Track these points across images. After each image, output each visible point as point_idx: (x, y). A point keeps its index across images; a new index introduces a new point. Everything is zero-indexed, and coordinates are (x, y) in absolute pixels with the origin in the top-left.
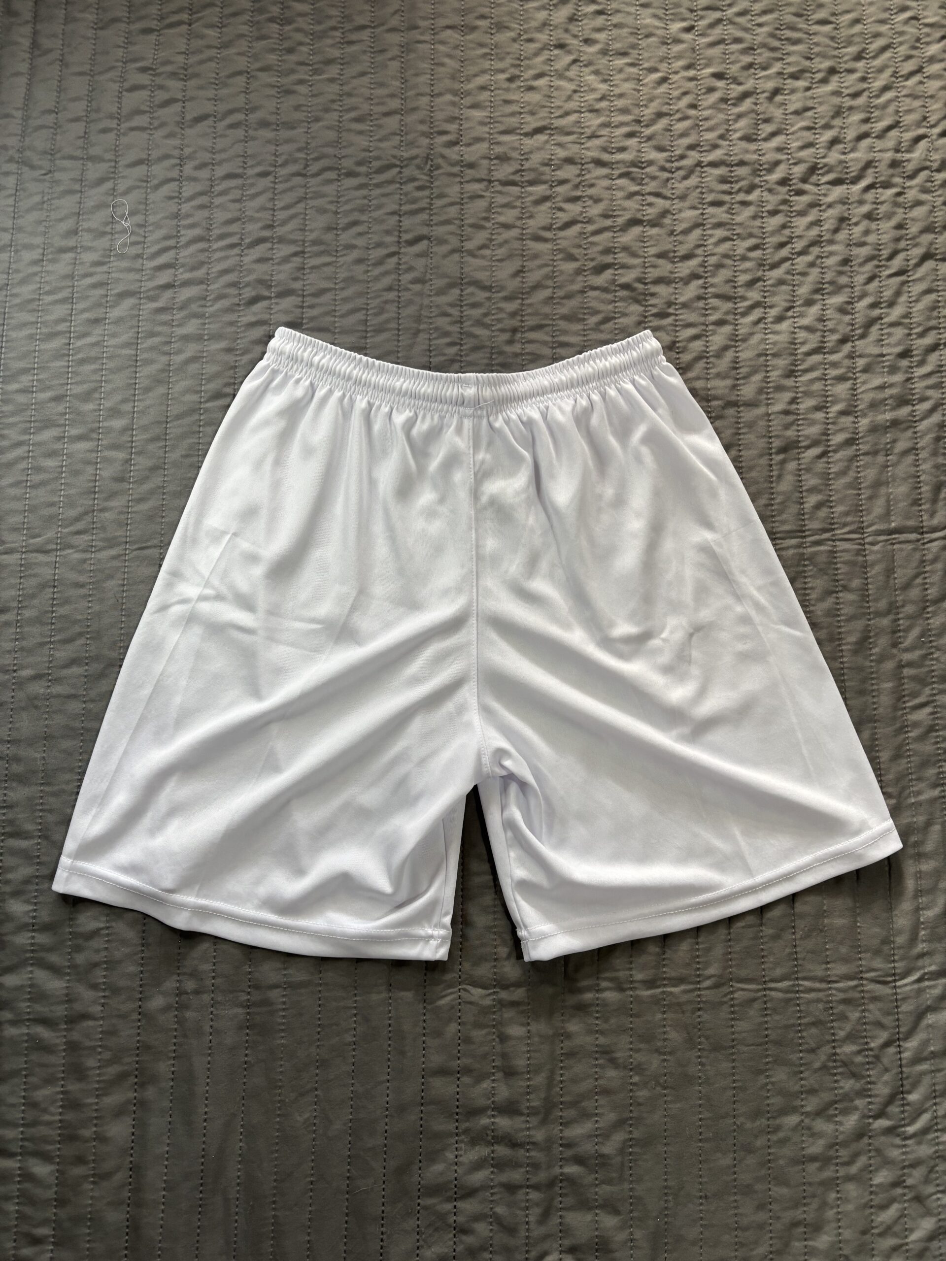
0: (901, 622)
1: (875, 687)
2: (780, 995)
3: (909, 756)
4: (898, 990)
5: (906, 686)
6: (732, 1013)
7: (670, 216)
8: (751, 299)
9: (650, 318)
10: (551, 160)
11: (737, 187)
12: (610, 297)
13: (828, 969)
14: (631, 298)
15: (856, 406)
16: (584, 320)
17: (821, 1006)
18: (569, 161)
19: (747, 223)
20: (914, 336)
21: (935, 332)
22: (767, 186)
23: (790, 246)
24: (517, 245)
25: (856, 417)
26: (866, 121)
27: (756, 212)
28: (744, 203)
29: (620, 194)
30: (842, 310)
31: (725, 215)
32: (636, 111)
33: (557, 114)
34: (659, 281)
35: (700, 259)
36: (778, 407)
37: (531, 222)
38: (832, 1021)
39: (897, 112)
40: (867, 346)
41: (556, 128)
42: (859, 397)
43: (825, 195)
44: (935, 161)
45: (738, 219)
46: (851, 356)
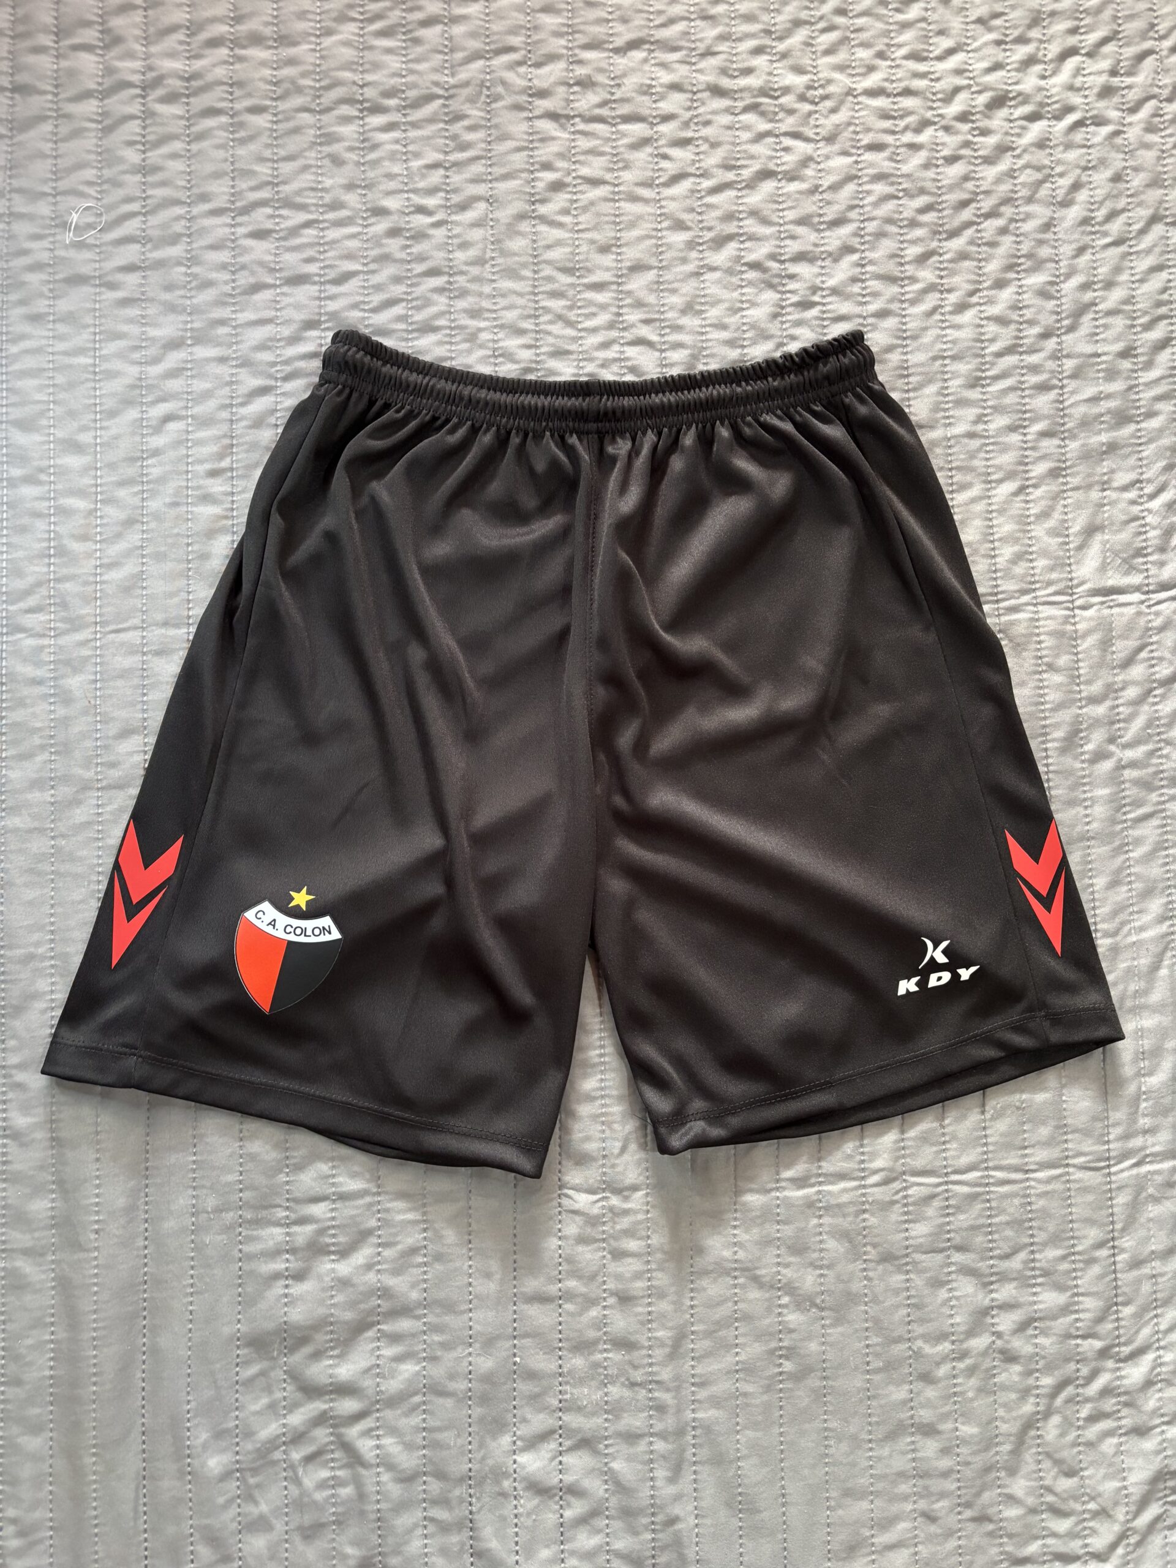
0: (1121, 709)
1: (1089, 795)
2: (965, 1189)
3: (1130, 883)
4: (1113, 1178)
5: (1127, 793)
6: (906, 1213)
7: (813, 166)
8: (924, 279)
9: (789, 310)
10: (650, 86)
11: (902, 124)
12: (735, 280)
13: (1026, 1155)
14: (764, 282)
15: (1063, 424)
16: (702, 312)
17: (1017, 1201)
18: (676, 87)
19: (917, 174)
20: (1139, 329)
21: (1165, 322)
22: (943, 123)
23: (974, 205)
24: (607, 208)
25: (1063, 439)
26: (1074, 31)
27: (929, 159)
28: (914, 147)
29: (746, 136)
30: (1044, 294)
31: (887, 163)
32: (765, 18)
33: (657, 23)
34: (800, 257)
35: (855, 225)
36: (959, 429)
37: (627, 176)
38: (1031, 1220)
39: (1115, 18)
40: (1077, 342)
41: (657, 41)
42: (1067, 412)
43: (1019, 135)
44: (1165, 86)
45: (905, 169)
46: (1055, 356)
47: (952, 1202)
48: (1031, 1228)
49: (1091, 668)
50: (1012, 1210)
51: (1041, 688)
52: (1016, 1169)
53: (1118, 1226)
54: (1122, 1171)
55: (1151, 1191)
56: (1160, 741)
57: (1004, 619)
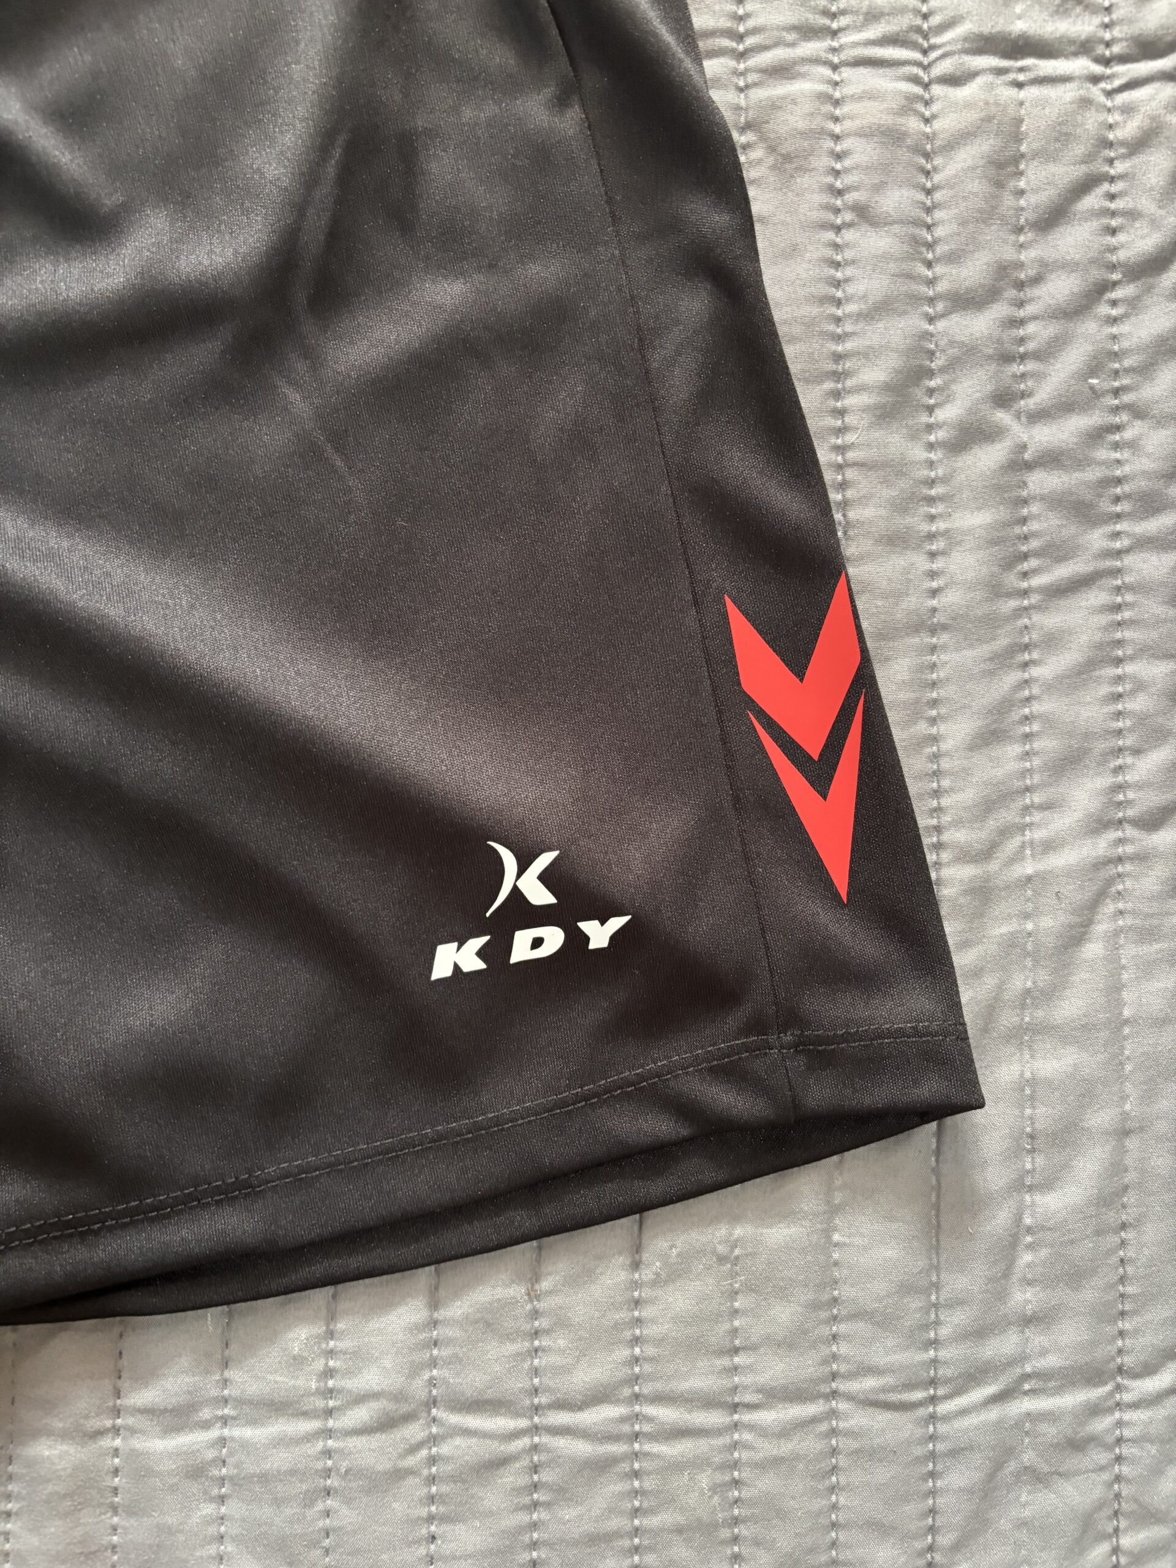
47: (546, 1476)
48: (735, 1539)
49: (963, 223)
50: (692, 1499)
51: (837, 265)
52: (708, 1402)
53: (945, 1540)
54: (964, 1412)
55: (1028, 1457)
56: (1116, 410)
57: (759, 94)
